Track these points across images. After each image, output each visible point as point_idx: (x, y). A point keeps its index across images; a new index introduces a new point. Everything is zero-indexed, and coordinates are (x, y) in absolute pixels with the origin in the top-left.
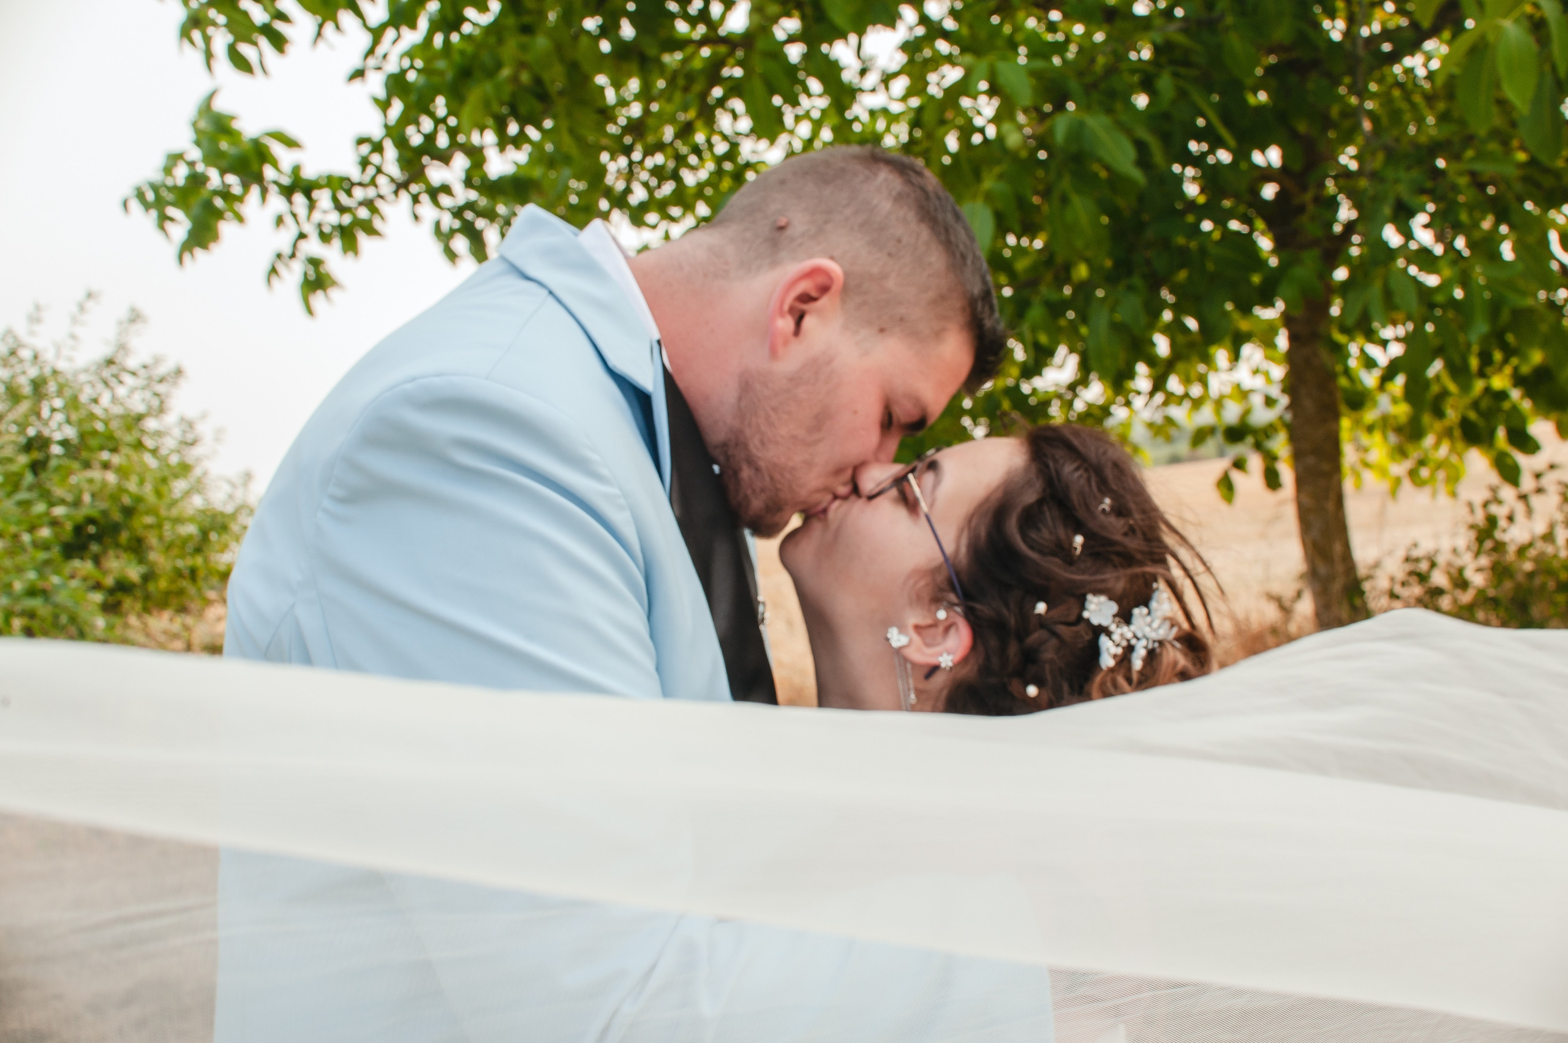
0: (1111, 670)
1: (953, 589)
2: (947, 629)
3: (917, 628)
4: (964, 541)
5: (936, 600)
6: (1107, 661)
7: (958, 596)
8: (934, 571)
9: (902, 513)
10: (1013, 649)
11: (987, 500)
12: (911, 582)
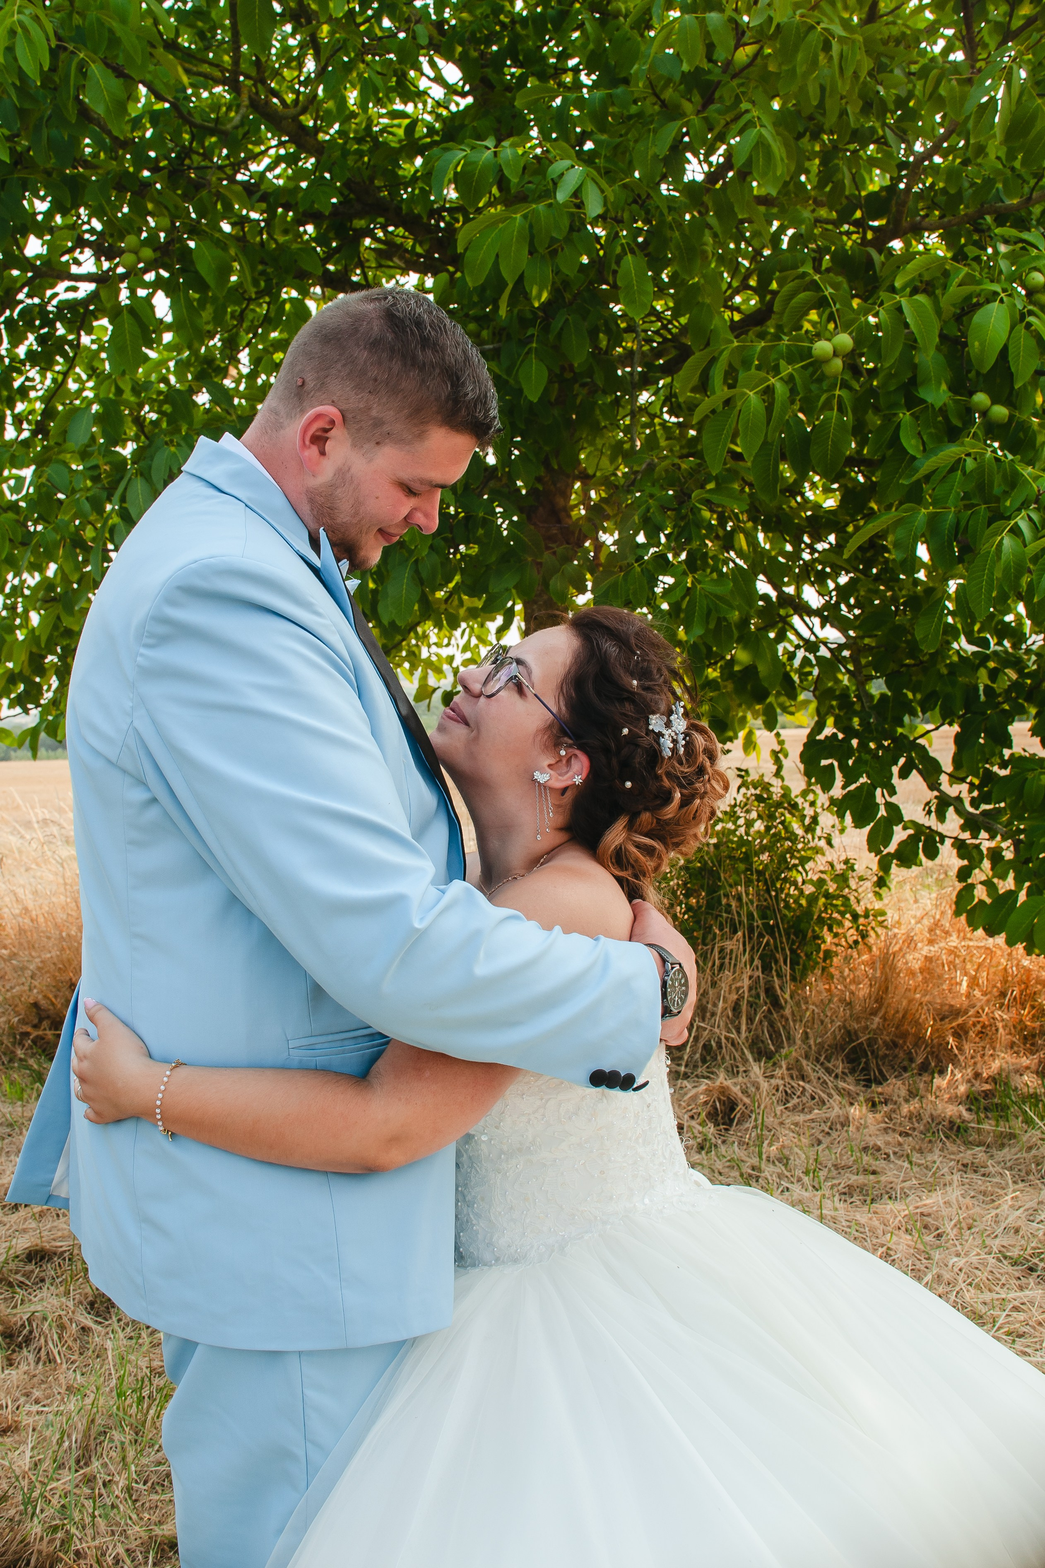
0: (670, 758)
1: (565, 734)
2: (569, 761)
3: (550, 766)
4: (562, 704)
5: (557, 745)
6: (667, 753)
7: (570, 738)
8: (550, 727)
9: (516, 696)
10: (614, 761)
11: (569, 672)
12: (539, 738)
